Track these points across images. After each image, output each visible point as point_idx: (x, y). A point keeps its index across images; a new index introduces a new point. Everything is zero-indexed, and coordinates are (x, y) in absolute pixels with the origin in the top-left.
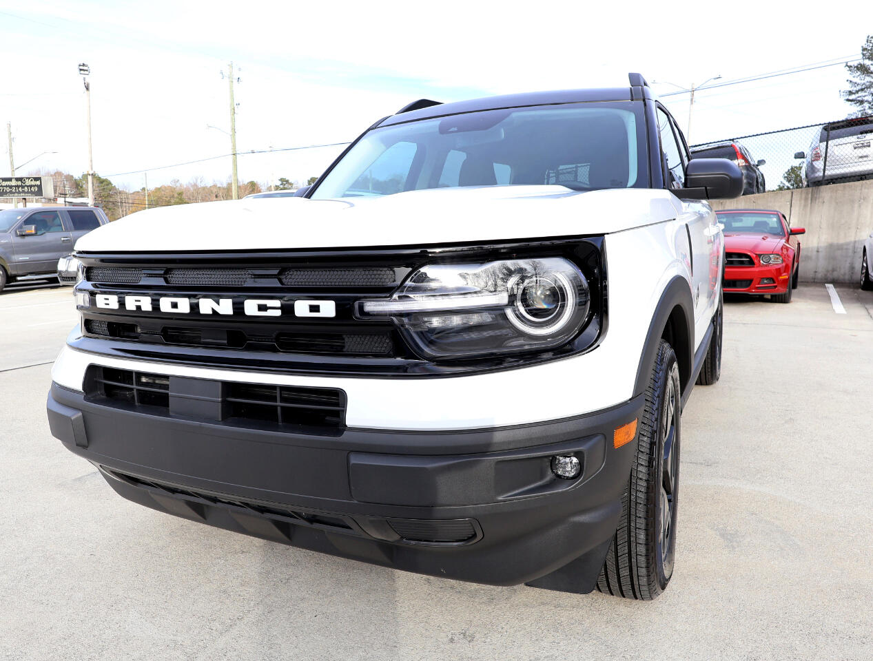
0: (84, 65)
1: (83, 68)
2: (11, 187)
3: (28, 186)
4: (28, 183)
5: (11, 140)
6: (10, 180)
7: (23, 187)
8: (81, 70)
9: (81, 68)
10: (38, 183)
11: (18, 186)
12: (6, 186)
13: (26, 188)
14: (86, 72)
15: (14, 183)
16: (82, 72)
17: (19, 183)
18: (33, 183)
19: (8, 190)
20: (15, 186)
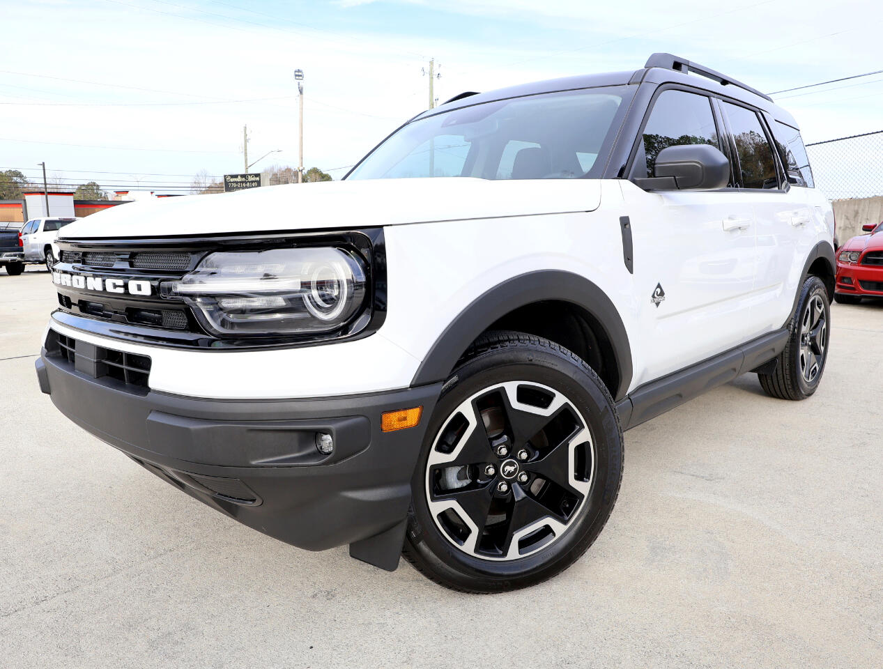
0: (299, 71)
1: (299, 75)
2: (237, 183)
3: (250, 182)
4: (250, 179)
5: (246, 141)
6: (236, 176)
7: (246, 183)
8: (296, 75)
9: (297, 73)
10: (258, 179)
11: (242, 182)
12: (234, 182)
13: (248, 184)
14: (301, 78)
15: (239, 179)
16: (297, 78)
17: (244, 179)
18: (254, 179)
19: (235, 185)
20: (240, 182)
